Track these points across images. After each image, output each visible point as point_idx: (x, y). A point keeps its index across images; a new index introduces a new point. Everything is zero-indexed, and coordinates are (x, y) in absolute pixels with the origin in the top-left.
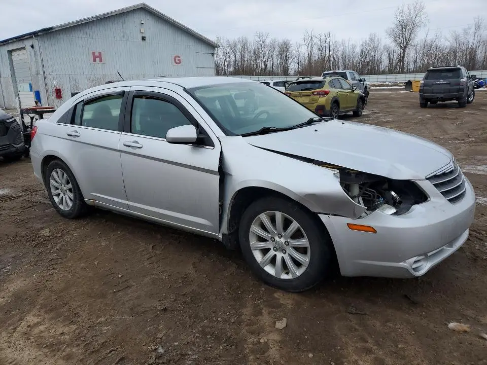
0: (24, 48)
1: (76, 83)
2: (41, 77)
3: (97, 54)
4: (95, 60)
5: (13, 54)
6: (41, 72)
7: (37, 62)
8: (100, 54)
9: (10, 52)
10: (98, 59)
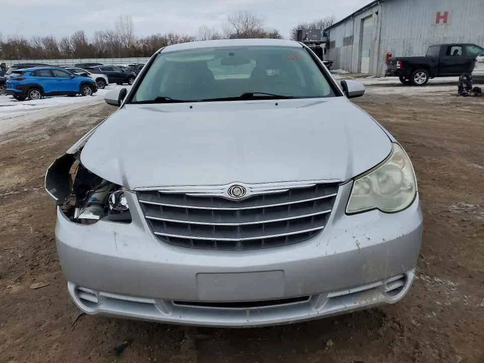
0: (371, 16)
1: (410, 48)
2: (377, 42)
3: (442, 14)
4: (438, 22)
5: (366, 21)
6: (378, 39)
7: (377, 28)
8: (446, 13)
9: (363, 20)
10: (441, 20)
